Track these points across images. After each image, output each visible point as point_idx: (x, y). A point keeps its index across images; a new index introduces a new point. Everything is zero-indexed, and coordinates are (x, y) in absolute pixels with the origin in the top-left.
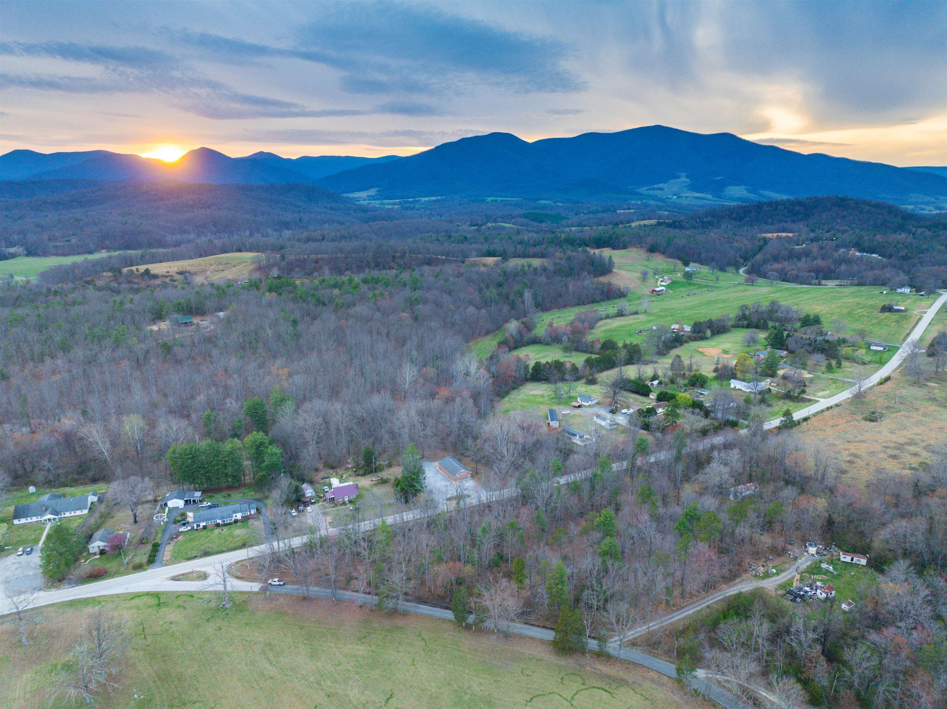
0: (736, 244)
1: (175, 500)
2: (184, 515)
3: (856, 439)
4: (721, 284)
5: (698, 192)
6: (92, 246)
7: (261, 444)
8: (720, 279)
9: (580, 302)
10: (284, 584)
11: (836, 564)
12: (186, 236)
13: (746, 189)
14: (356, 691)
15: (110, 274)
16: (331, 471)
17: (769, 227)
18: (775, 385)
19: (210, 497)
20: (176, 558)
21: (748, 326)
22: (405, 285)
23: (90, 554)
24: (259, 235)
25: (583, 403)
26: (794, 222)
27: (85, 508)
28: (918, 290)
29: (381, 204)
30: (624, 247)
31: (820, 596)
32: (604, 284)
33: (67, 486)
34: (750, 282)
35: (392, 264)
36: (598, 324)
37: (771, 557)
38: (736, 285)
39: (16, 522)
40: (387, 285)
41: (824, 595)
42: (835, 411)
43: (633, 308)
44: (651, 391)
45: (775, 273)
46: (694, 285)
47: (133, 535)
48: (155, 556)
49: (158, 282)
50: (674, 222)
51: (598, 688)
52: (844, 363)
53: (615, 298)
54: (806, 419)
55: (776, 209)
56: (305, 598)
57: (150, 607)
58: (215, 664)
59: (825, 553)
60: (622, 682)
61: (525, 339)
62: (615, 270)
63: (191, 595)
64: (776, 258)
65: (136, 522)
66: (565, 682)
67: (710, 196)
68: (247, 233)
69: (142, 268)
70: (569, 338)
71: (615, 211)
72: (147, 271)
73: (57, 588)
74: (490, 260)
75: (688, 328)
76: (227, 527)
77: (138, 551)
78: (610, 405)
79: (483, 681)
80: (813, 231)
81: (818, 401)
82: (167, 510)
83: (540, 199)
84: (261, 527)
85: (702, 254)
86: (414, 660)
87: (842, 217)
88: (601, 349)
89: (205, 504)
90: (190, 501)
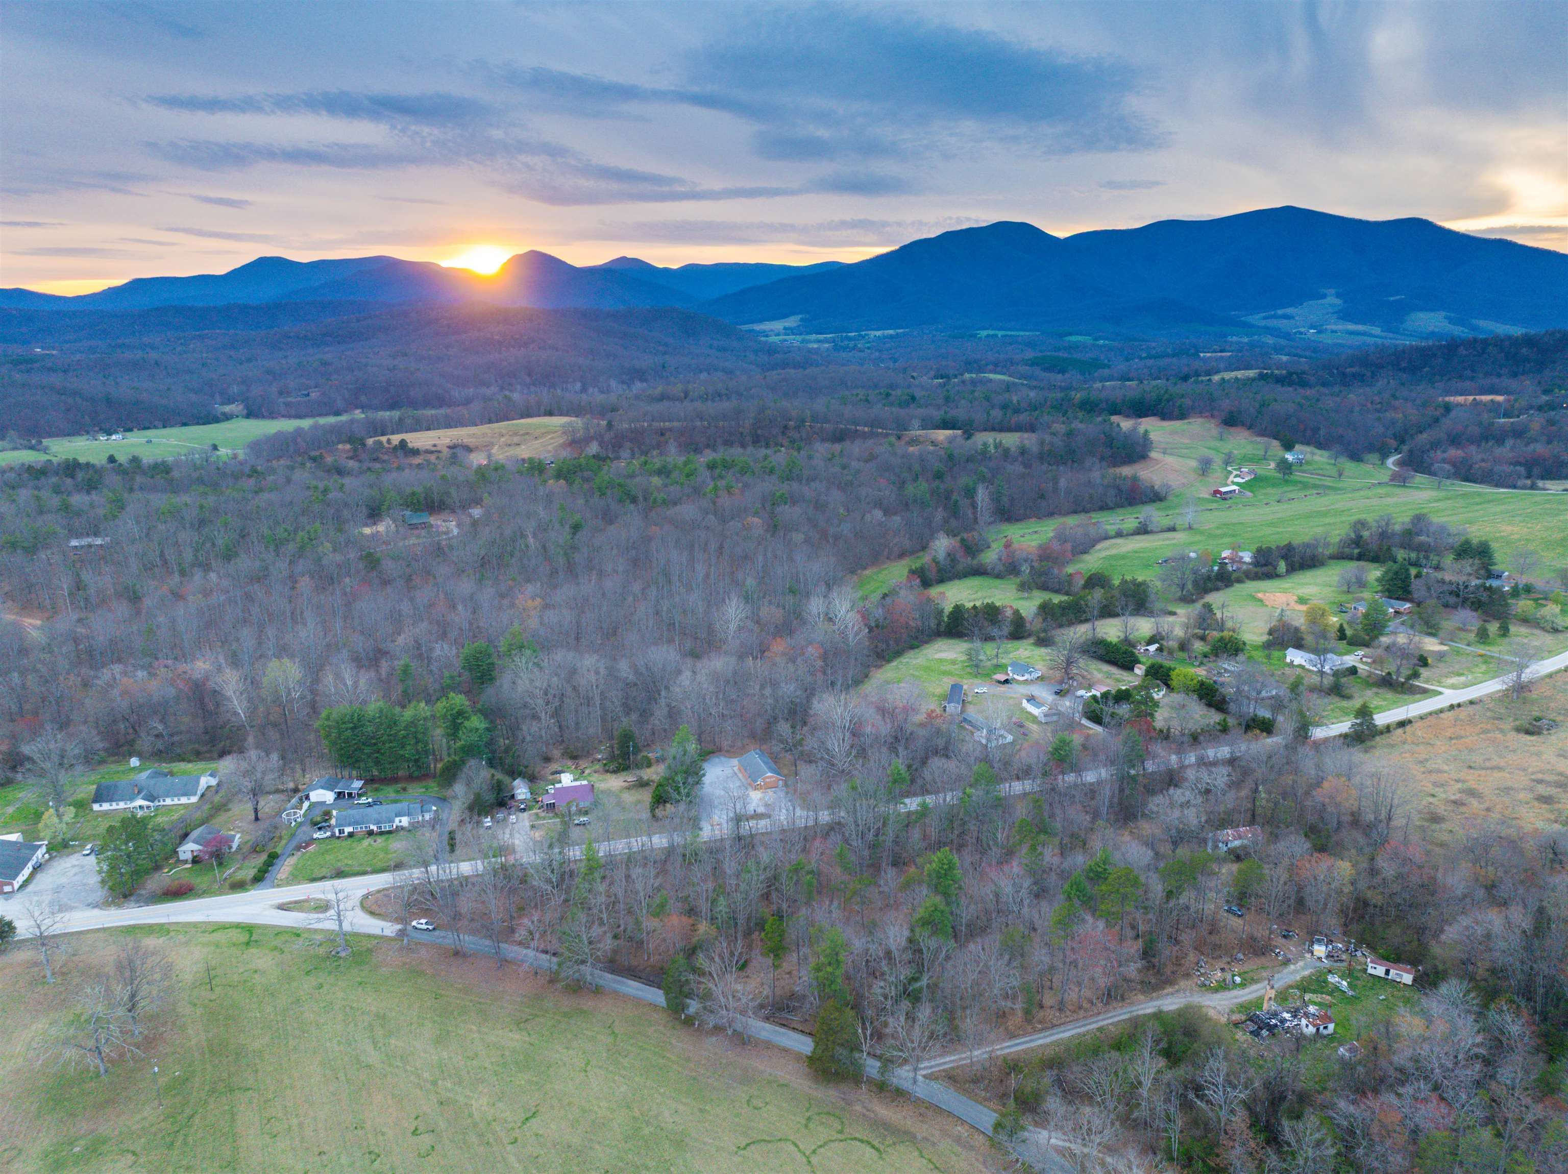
0: (1390, 415)
1: (321, 791)
2: (327, 815)
3: (1488, 764)
4: (1347, 483)
5: (1355, 323)
6: (340, 403)
7: (460, 713)
8: (1346, 473)
9: (1078, 508)
10: (432, 929)
11: (1357, 979)
12: (483, 390)
14: (484, 1101)
15: (348, 446)
16: (570, 763)
18: (1369, 660)
19: (376, 790)
20: (295, 879)
21: (1359, 558)
22: (772, 472)
23: (179, 861)
24: (596, 390)
25: (1016, 676)
26: (1515, 375)
27: (195, 794)
29: (803, 341)
30: (1182, 416)
31: (1305, 1030)
32: (1126, 477)
33: (183, 760)
34: (1399, 480)
35: (780, 439)
36: (1098, 547)
37: (1240, 956)
38: (1374, 485)
39: (96, 807)
40: (743, 471)
41: (1312, 1029)
42: (1463, 713)
43: (1166, 522)
44: (1139, 662)
45: (1447, 467)
46: (1296, 483)
47: (247, 838)
48: (266, 871)
49: (417, 460)
50: (1291, 374)
51: (861, 1141)
52: (1513, 629)
53: (1143, 503)
54: (1402, 724)
55: (1483, 352)
56: (456, 953)
57: (235, 945)
58: (295, 1037)
59: (1344, 957)
60: (905, 1136)
61: (960, 567)
62: (1153, 454)
63: (296, 933)
64: (1455, 440)
65: (257, 819)
66: (811, 1126)
67: (1377, 330)
68: (578, 386)
69: (396, 439)
70: (1032, 567)
71: (1196, 355)
72: (403, 443)
73: (119, 906)
74: (942, 435)
75: (1247, 557)
76: (384, 837)
77: (247, 863)
78: (1061, 682)
79: (681, 1108)
80: (1546, 392)
81: (1440, 693)
82: (306, 805)
83: (1070, 334)
84: (433, 840)
85: (1320, 428)
86: (587, 1064)
88: (1084, 587)
89: (363, 800)
90: (344, 793)
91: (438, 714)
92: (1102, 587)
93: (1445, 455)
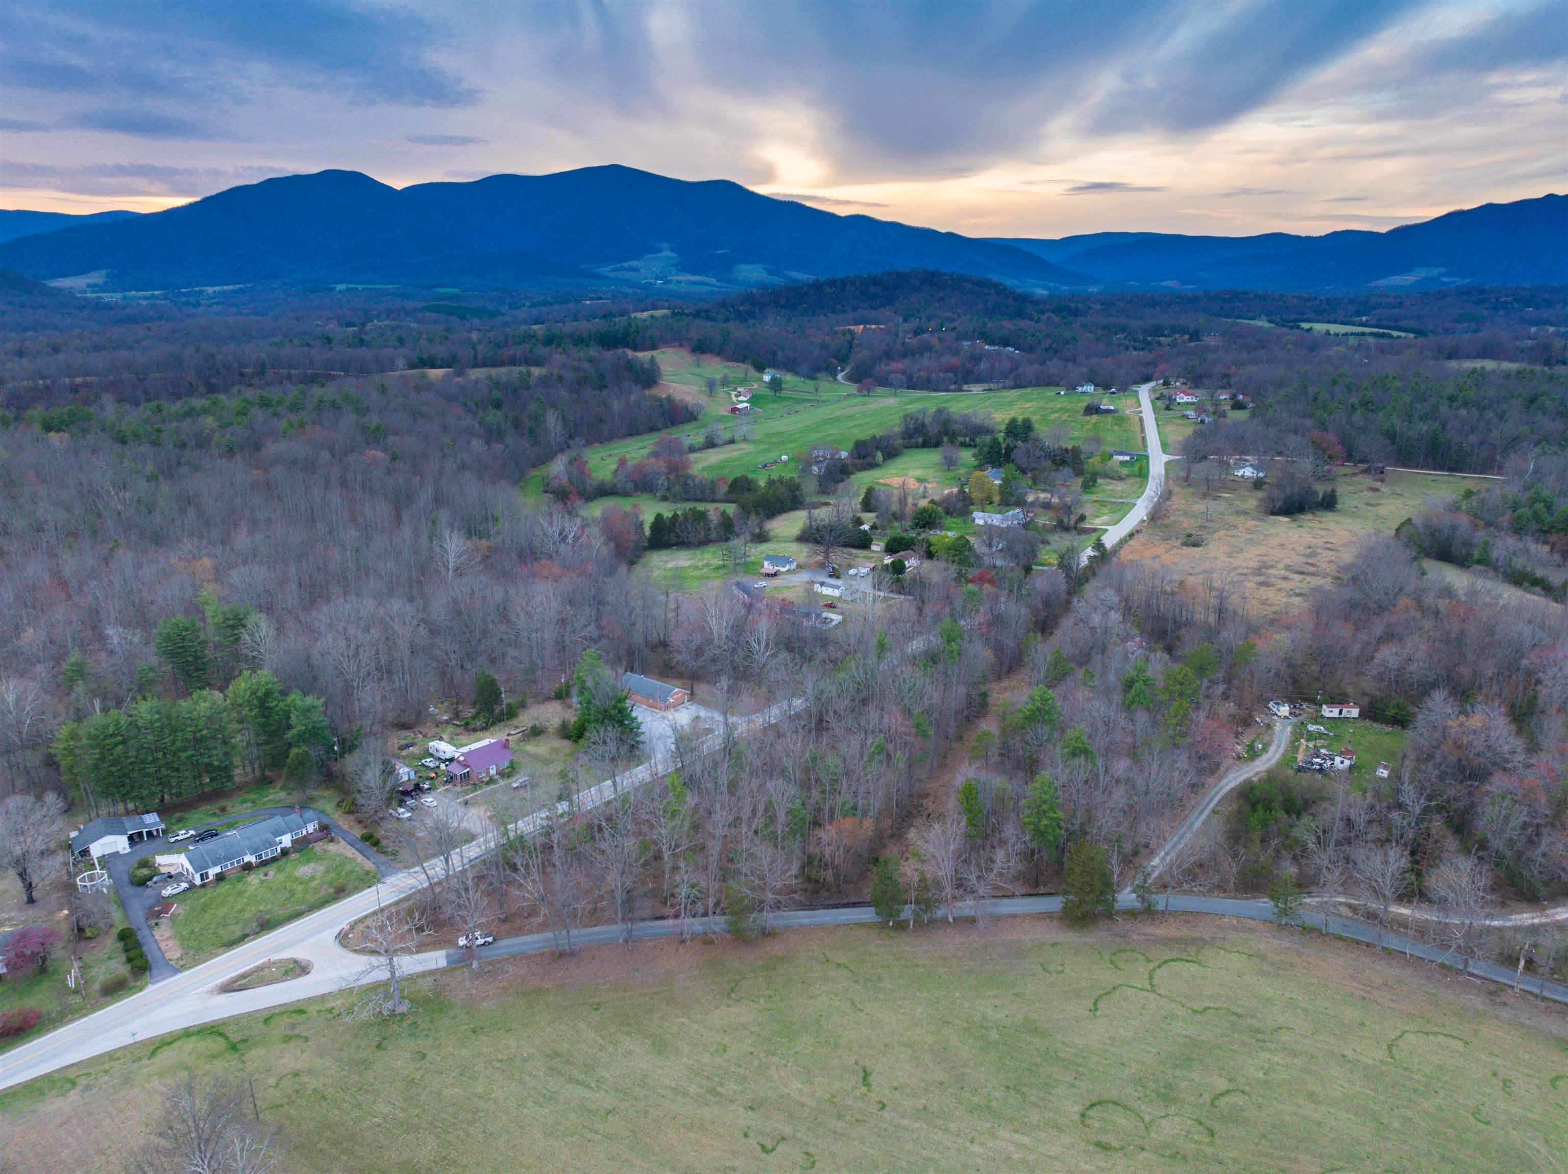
1: (109, 839)
2: (146, 865)
4: (824, 396)
5: (693, 275)
8: (818, 389)
10: (495, 940)
11: (1325, 723)
13: (764, 269)
14: (795, 1084)
17: (841, 316)
18: (1032, 515)
19: (181, 819)
20: (200, 951)
22: (336, 407)
25: (777, 569)
26: (875, 309)
28: (1107, 387)
31: (1341, 767)
32: (660, 400)
34: (864, 392)
36: (690, 459)
37: (1239, 729)
38: (846, 397)
41: (1347, 763)
42: (1141, 538)
43: (723, 435)
44: (870, 541)
45: (900, 376)
46: (789, 399)
48: (142, 956)
51: (1174, 960)
52: (1099, 480)
53: (683, 422)
54: (1113, 554)
55: (844, 290)
56: (562, 955)
57: (214, 1057)
58: (469, 1123)
59: (1298, 712)
60: (1199, 943)
61: (589, 488)
62: (660, 380)
65: (31, 901)
66: (1120, 966)
67: (712, 281)
71: (578, 302)
74: (435, 374)
75: (845, 454)
76: (273, 867)
77: (88, 958)
79: (997, 1002)
80: (908, 320)
81: (1106, 530)
82: (95, 861)
83: (435, 286)
84: (350, 852)
85: (774, 354)
86: (853, 1004)
87: (940, 300)
88: (728, 492)
89: (182, 834)
90: (140, 834)
91: (240, 701)
92: (749, 490)
93: (888, 368)
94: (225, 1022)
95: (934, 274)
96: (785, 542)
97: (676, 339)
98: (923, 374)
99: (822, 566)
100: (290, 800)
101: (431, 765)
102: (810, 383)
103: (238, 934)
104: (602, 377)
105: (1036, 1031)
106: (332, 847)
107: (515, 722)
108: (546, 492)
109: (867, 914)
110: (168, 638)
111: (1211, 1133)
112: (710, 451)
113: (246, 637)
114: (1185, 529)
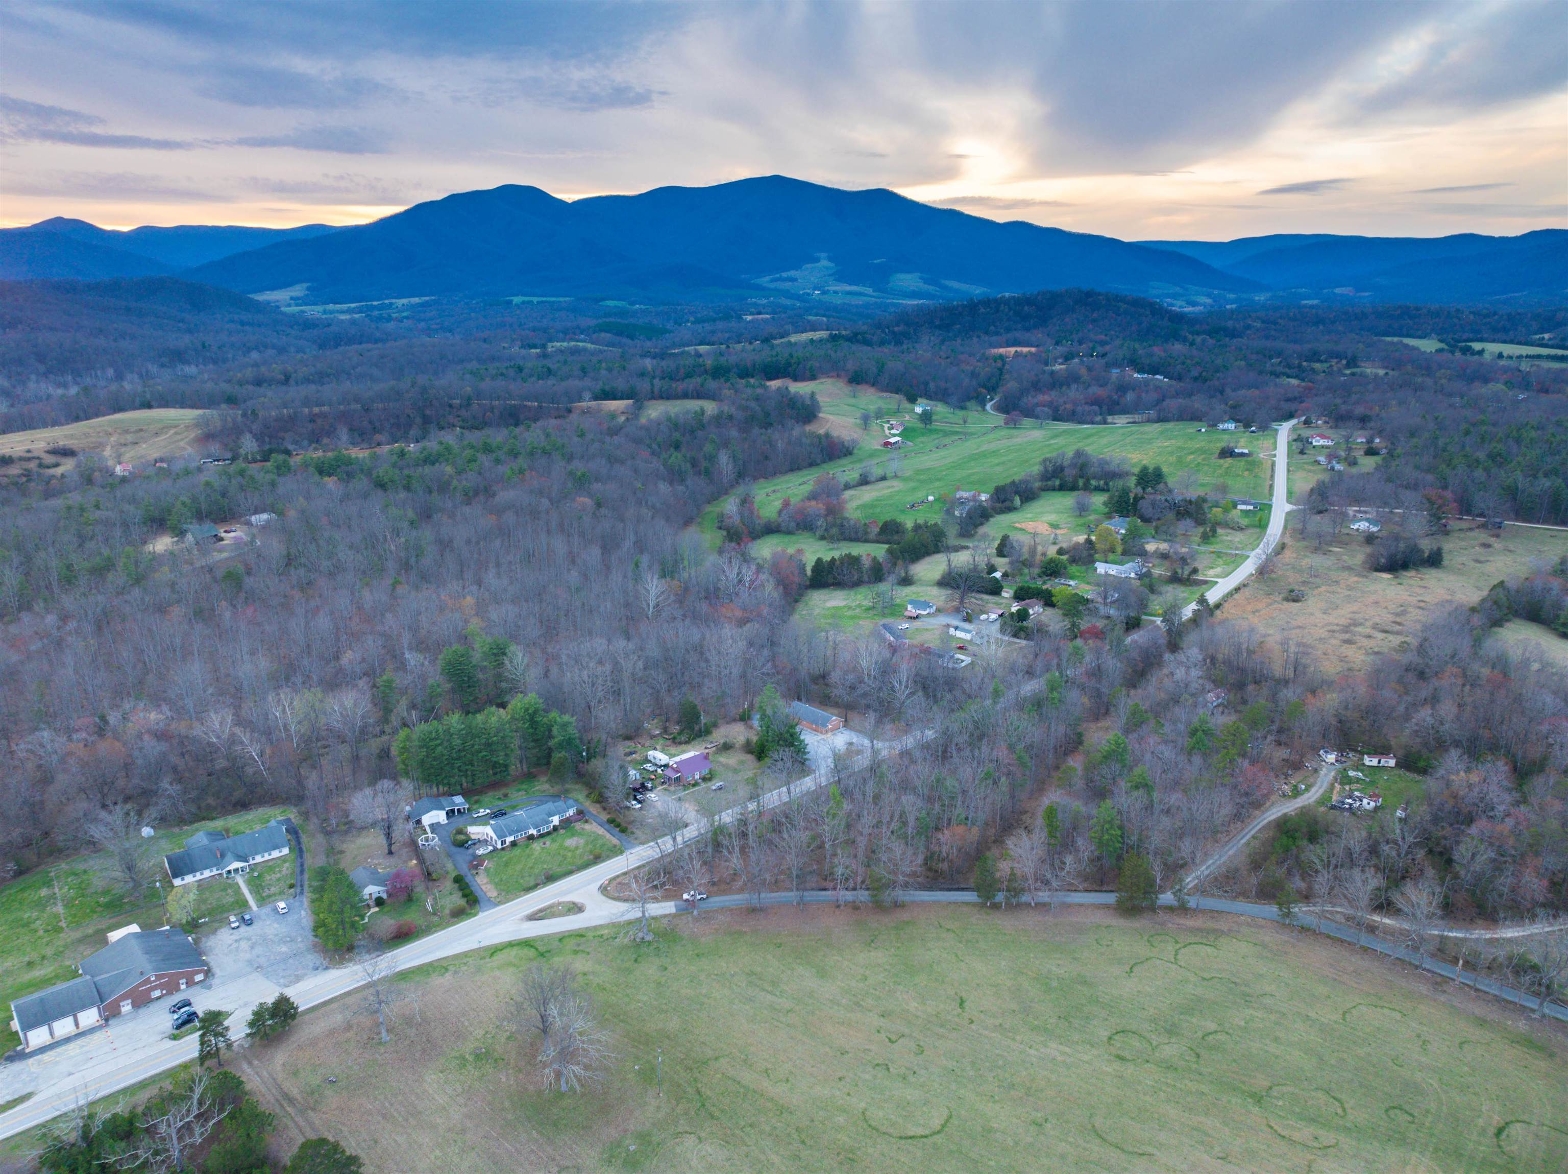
0: (964, 367)
1: (434, 813)
2: (461, 832)
3: (1291, 626)
4: (972, 428)
8: (967, 420)
10: (707, 897)
11: (1364, 770)
13: (921, 278)
14: (913, 1004)
16: (636, 743)
17: (994, 338)
18: (1152, 565)
19: (478, 801)
20: (510, 892)
21: (1063, 488)
22: (548, 453)
25: (919, 612)
26: (1027, 330)
27: (278, 846)
28: (1247, 426)
29: (325, 312)
30: (812, 377)
31: (1368, 807)
32: (820, 437)
34: (1009, 423)
36: (844, 498)
37: (1290, 772)
38: (993, 429)
39: (176, 882)
41: (1373, 804)
42: (1246, 592)
43: (873, 472)
44: (1001, 588)
45: (1047, 409)
46: (936, 431)
48: (472, 893)
50: (856, 334)
51: (1195, 944)
52: (1219, 530)
53: (839, 458)
55: (998, 311)
56: (754, 910)
57: (529, 960)
58: (699, 1011)
59: (1345, 759)
60: (1219, 933)
62: (822, 413)
63: (582, 934)
65: (390, 853)
66: (1155, 945)
67: (869, 291)
71: (739, 318)
74: (615, 406)
75: (985, 497)
76: (548, 839)
77: (437, 892)
79: (1060, 962)
80: (1059, 343)
81: (1217, 583)
82: (427, 829)
83: (604, 299)
84: (601, 831)
85: (926, 384)
86: (957, 956)
87: (1094, 321)
88: (879, 534)
89: (482, 812)
90: (453, 811)
91: (517, 716)
92: (897, 532)
93: (1036, 401)
94: (534, 939)
95: (1089, 294)
96: (927, 585)
97: (833, 369)
98: (1069, 406)
99: (957, 610)
100: (552, 791)
101: (651, 769)
102: (961, 413)
103: (532, 883)
104: (767, 415)
105: (1085, 983)
106: (587, 827)
107: (710, 738)
108: (720, 528)
109: (970, 897)
110: (449, 663)
111: (1198, 1056)
112: (864, 488)
113: (507, 662)
114: (1290, 584)
